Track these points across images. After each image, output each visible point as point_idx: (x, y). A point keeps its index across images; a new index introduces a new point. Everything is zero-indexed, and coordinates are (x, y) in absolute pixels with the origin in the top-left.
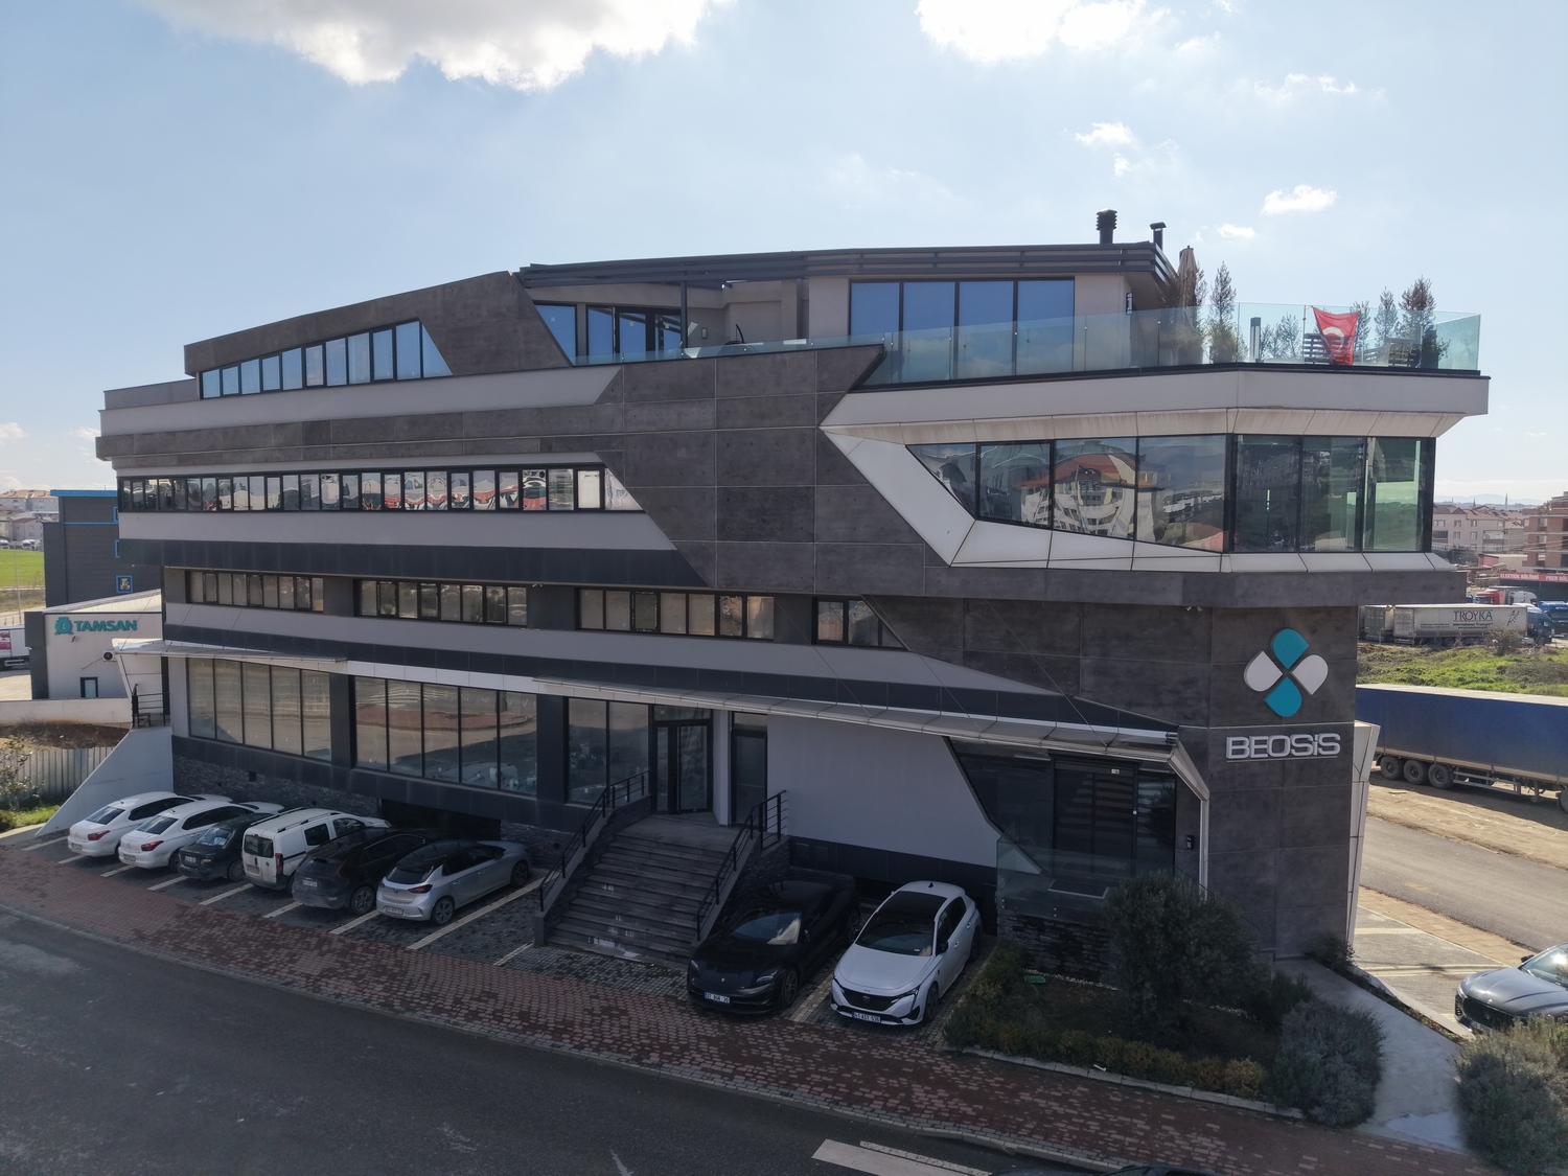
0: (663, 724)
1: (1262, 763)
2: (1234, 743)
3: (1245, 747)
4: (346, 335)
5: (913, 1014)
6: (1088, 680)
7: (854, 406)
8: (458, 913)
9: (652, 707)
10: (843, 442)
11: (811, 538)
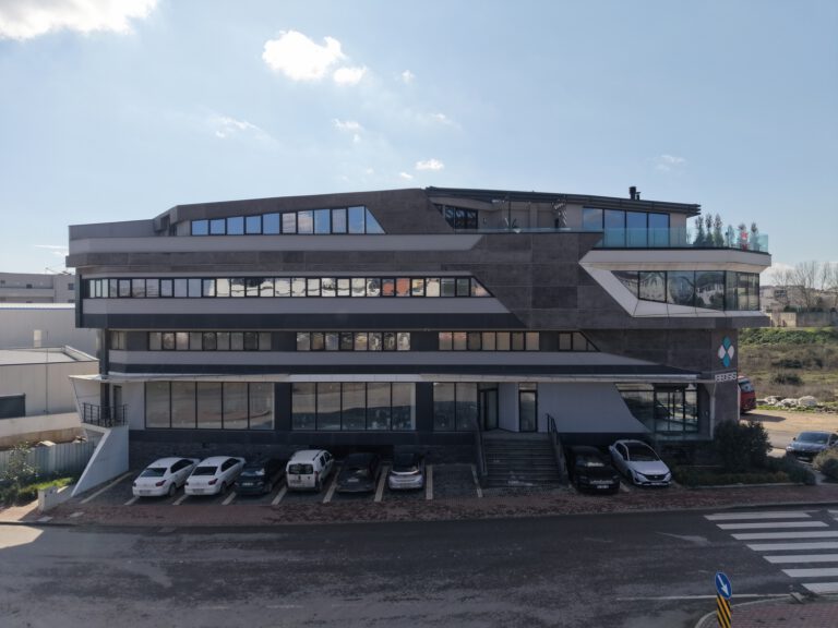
0: (483, 391)
2: (716, 376)
3: (719, 378)
4: (313, 210)
6: (670, 358)
7: (592, 255)
9: (478, 383)
10: (588, 269)
11: (576, 307)
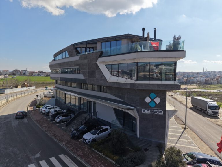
0: (88, 101)
1: (149, 114)
2: (143, 110)
3: (145, 111)
4: (62, 53)
5: (89, 142)
6: (126, 99)
7: (100, 59)
8: (63, 122)
10: (98, 64)
11: (95, 77)
